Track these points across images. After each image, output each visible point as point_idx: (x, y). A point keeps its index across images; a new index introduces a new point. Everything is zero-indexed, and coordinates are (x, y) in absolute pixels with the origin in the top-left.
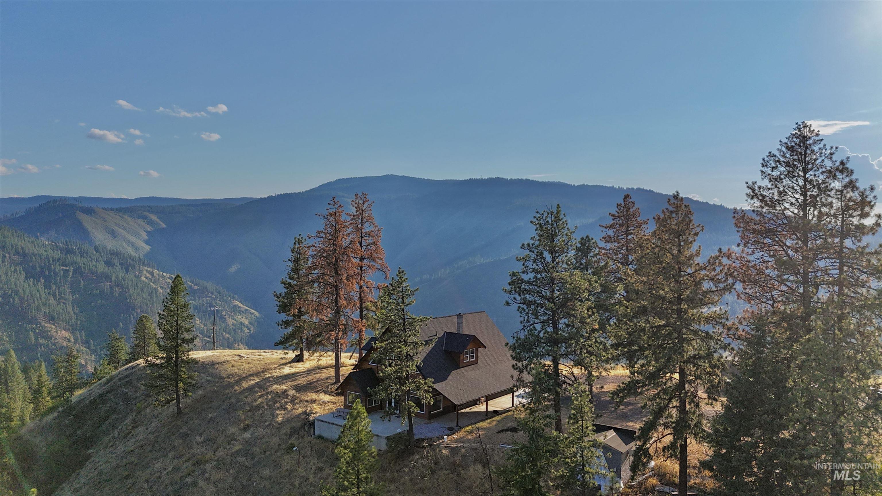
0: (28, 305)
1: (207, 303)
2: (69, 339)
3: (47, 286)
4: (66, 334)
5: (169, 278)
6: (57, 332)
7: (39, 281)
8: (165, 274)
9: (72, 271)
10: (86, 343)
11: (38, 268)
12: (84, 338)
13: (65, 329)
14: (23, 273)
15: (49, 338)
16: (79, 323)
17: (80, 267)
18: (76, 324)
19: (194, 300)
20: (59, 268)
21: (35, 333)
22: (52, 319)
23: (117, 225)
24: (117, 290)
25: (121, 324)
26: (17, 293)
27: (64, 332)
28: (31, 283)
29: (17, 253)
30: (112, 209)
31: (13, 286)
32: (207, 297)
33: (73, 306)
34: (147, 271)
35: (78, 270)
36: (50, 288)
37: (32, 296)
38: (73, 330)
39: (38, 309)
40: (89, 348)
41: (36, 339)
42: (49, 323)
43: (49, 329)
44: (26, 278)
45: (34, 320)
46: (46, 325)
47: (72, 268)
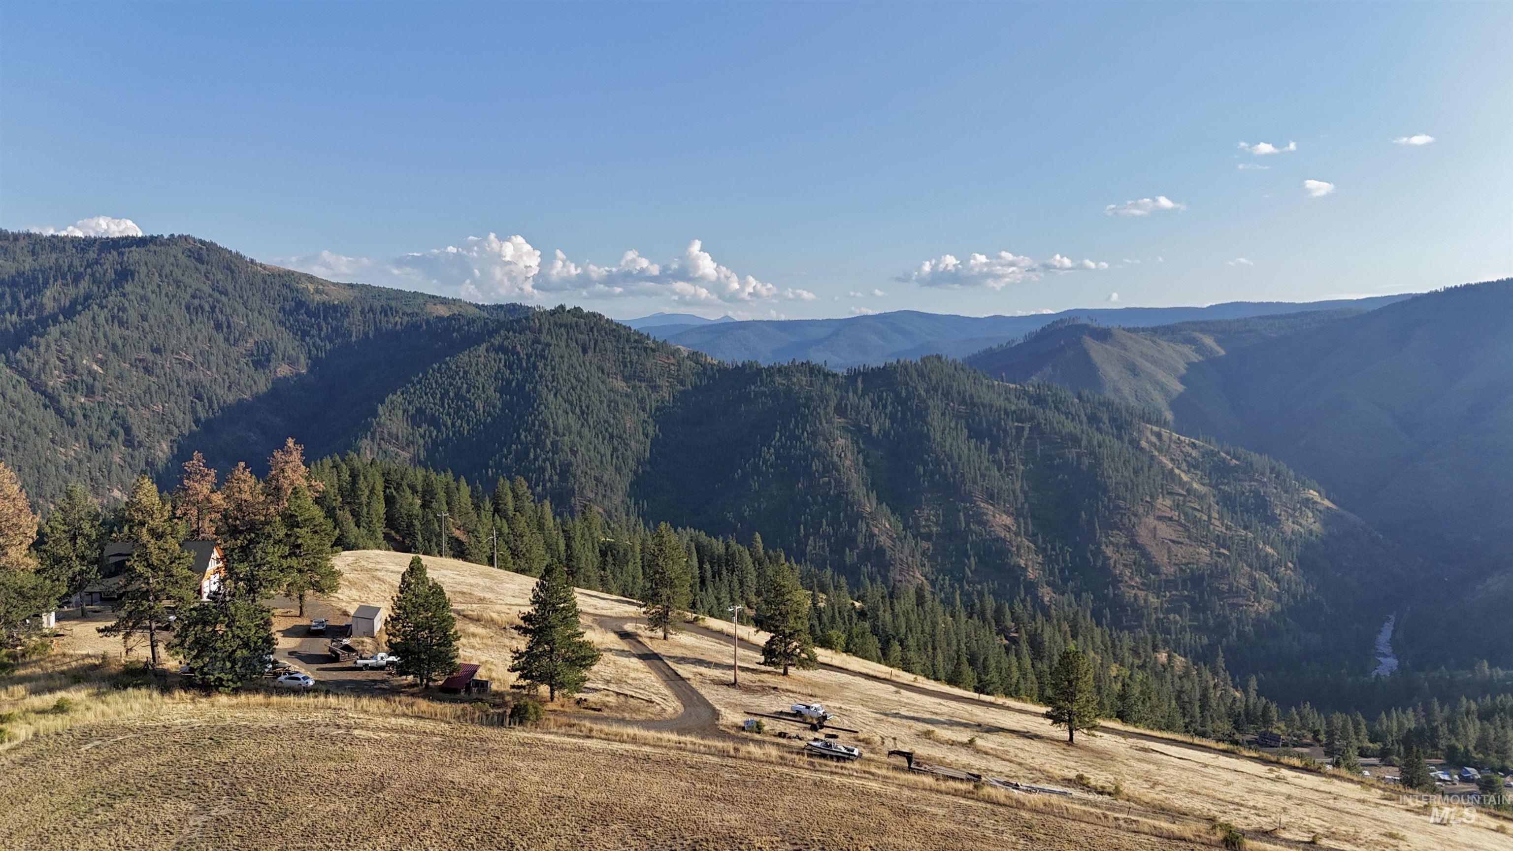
0: (963, 475)
1: (1250, 491)
2: (1009, 528)
3: (992, 450)
4: (1008, 520)
5: (1188, 445)
6: (994, 516)
7: (983, 443)
8: (1182, 438)
9: (1027, 429)
10: (1033, 538)
11: (985, 424)
12: (1030, 527)
13: (1007, 513)
14: (966, 431)
15: (983, 523)
16: (1026, 506)
17: (1039, 424)
18: (1023, 507)
19: (1228, 484)
20: (1012, 425)
21: (967, 516)
22: (991, 497)
23: (1144, 355)
24: (1086, 461)
25: (1083, 513)
26: (950, 457)
27: (1004, 516)
28: (972, 446)
29: (963, 402)
30: (1143, 330)
31: (947, 449)
32: (1252, 480)
33: (1022, 480)
34: (1152, 432)
35: (1036, 429)
36: (996, 452)
37: (969, 461)
38: (1017, 515)
39: (974, 482)
40: (1035, 543)
41: (968, 524)
42: (988, 503)
43: (985, 511)
44: (970, 437)
45: (968, 497)
46: (982, 505)
47: (1027, 426)
